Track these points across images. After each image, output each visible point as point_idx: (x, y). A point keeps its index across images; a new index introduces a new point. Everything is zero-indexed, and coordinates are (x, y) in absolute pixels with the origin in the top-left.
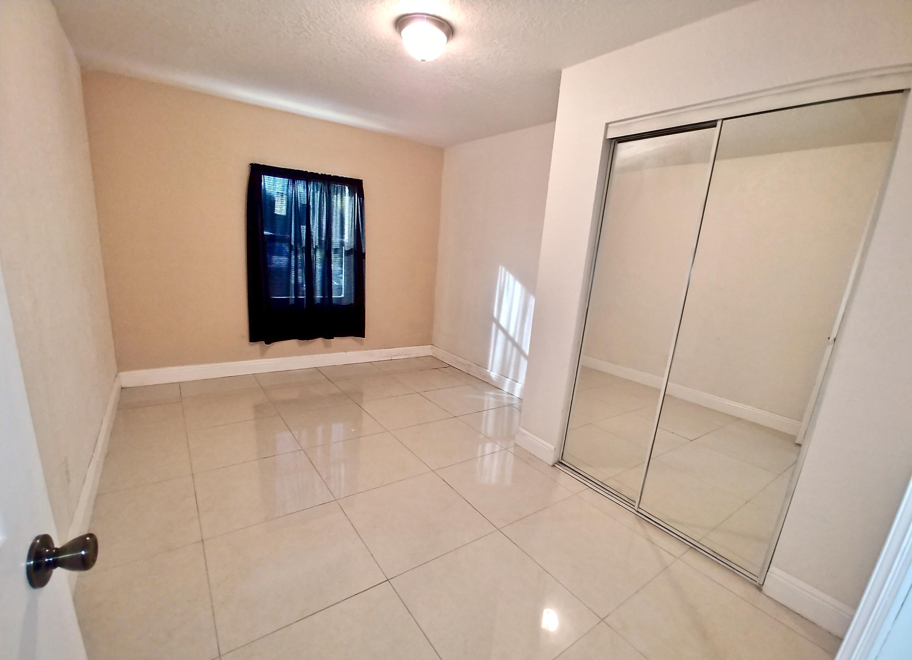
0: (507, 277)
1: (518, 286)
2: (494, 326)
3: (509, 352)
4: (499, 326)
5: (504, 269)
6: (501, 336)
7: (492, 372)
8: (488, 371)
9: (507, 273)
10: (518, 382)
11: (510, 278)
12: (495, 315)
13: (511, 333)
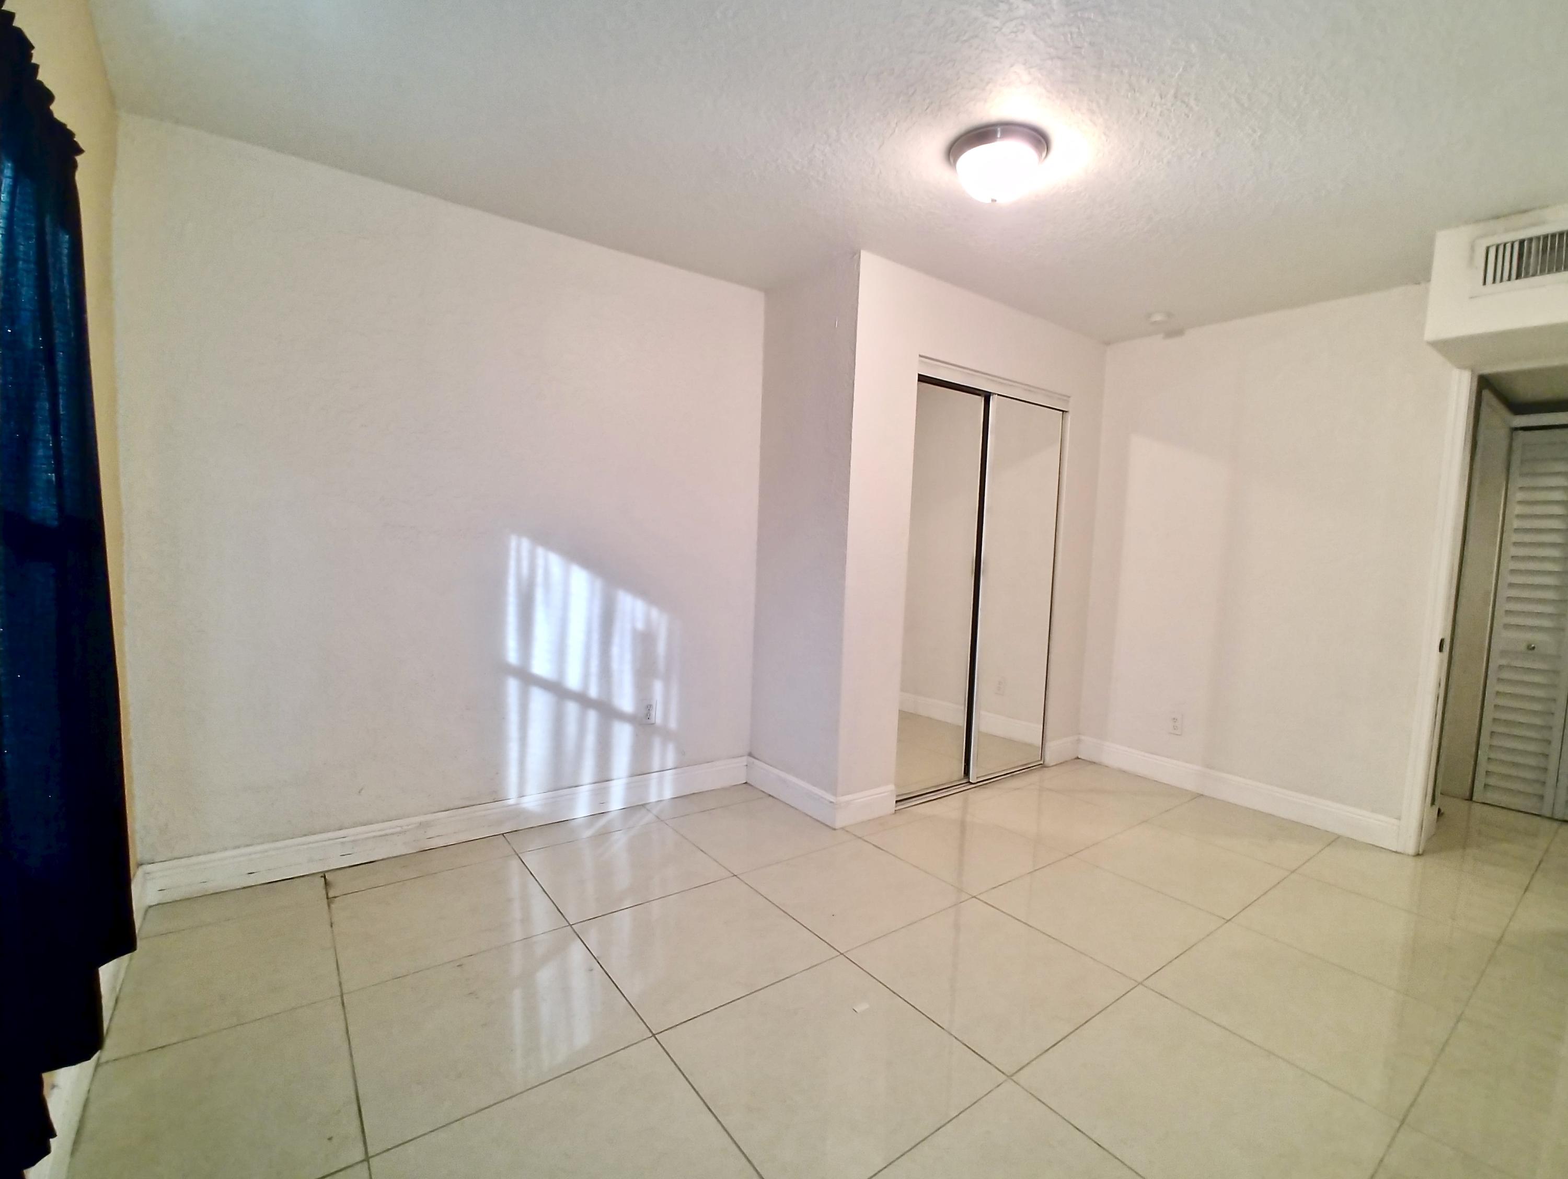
0: (540, 562)
1: (580, 579)
2: (513, 686)
3: (571, 728)
4: (528, 679)
5: (526, 544)
6: (540, 701)
7: (525, 800)
8: (511, 802)
9: (540, 551)
10: (612, 779)
11: (554, 563)
12: (512, 656)
13: (573, 681)
